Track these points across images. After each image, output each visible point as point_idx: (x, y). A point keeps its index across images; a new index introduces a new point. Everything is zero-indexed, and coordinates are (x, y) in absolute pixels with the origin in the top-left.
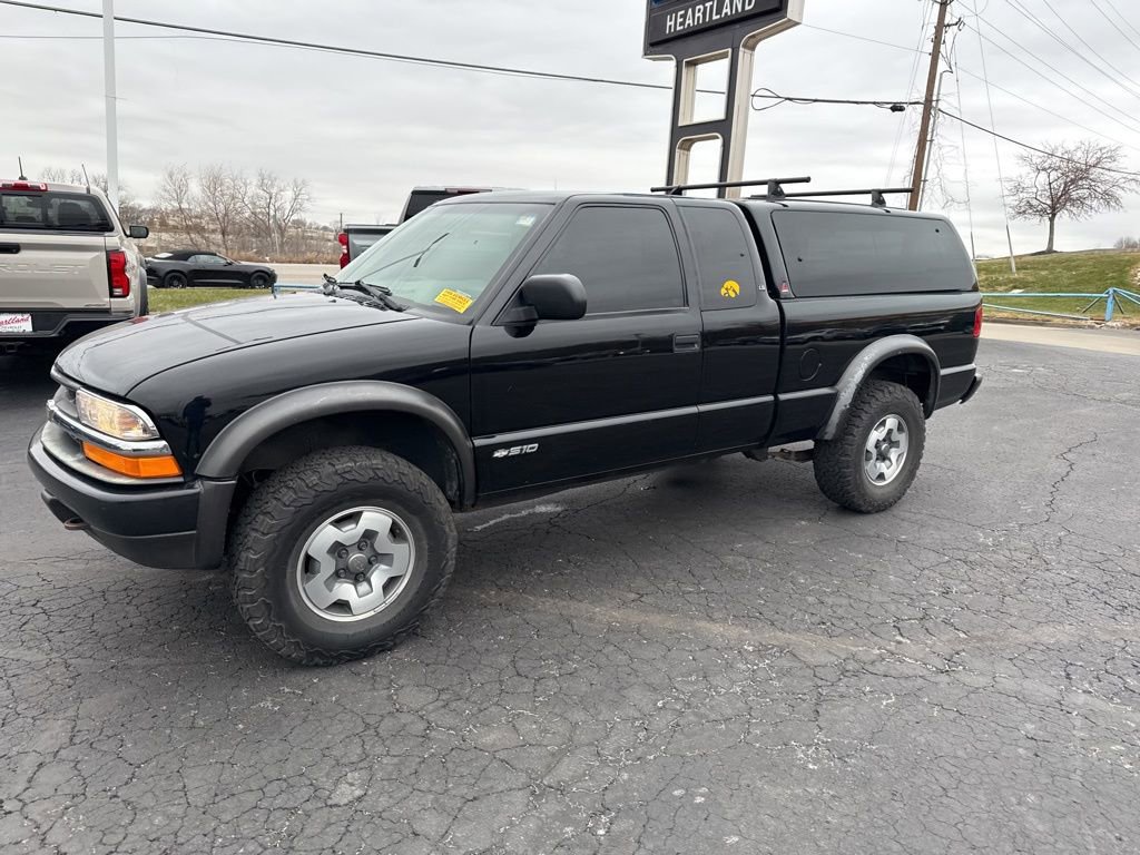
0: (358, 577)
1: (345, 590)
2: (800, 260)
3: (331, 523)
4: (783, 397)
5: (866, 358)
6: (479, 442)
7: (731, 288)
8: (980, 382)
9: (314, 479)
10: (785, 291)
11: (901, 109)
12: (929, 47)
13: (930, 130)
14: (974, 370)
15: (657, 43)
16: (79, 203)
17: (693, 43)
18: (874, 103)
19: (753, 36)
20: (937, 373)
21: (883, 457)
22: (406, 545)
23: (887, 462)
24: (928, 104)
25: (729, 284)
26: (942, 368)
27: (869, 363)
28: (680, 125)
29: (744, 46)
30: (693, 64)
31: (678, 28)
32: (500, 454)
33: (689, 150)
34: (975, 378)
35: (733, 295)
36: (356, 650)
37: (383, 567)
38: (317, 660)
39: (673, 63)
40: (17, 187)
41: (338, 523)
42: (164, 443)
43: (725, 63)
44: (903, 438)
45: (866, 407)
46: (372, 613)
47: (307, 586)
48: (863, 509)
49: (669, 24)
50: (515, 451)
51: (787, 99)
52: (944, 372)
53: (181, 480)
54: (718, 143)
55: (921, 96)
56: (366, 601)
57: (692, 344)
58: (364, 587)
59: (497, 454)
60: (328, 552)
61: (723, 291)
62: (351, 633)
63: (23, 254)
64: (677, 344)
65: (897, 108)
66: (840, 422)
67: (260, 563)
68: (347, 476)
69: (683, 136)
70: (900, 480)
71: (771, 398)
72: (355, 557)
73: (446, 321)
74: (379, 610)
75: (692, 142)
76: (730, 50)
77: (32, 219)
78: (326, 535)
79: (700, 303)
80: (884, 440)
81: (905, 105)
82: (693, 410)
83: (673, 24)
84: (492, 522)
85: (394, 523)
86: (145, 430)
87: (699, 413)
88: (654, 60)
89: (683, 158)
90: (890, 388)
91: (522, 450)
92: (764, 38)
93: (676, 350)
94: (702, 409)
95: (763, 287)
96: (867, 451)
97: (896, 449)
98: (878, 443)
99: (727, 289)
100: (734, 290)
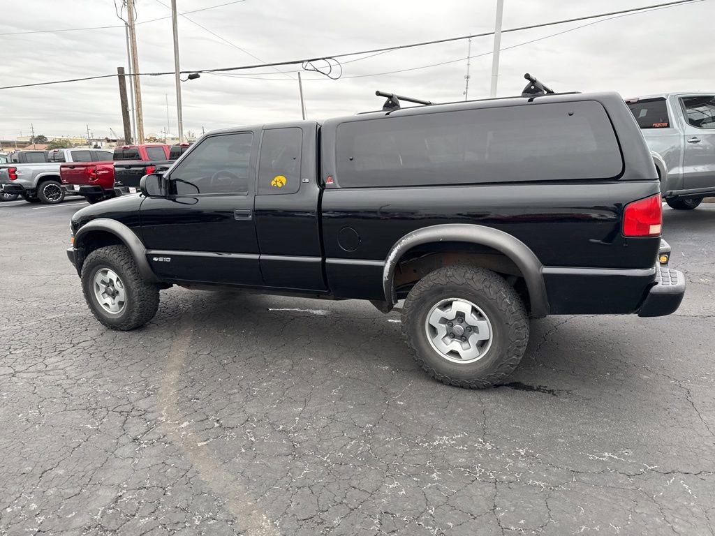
0: (112, 297)
1: (108, 300)
2: (351, 160)
3: (100, 272)
4: (328, 261)
5: (403, 241)
6: (149, 252)
7: (280, 180)
10: (328, 183)
14: (651, 277)
21: (458, 337)
22: (122, 288)
23: (465, 343)
25: (277, 178)
27: (403, 245)
32: (155, 259)
35: (280, 185)
37: (118, 296)
41: (103, 273)
44: (484, 326)
46: (116, 313)
47: (98, 294)
50: (161, 259)
52: (546, 270)
56: (114, 307)
57: (247, 215)
58: (113, 302)
60: (102, 283)
61: (273, 183)
72: (110, 288)
78: (100, 276)
79: (255, 190)
80: (456, 321)
82: (256, 257)
85: (117, 278)
87: (260, 260)
91: (164, 260)
93: (237, 218)
94: (263, 257)
95: (307, 180)
96: (431, 326)
97: (475, 334)
98: (444, 320)
99: (276, 182)
100: (281, 182)
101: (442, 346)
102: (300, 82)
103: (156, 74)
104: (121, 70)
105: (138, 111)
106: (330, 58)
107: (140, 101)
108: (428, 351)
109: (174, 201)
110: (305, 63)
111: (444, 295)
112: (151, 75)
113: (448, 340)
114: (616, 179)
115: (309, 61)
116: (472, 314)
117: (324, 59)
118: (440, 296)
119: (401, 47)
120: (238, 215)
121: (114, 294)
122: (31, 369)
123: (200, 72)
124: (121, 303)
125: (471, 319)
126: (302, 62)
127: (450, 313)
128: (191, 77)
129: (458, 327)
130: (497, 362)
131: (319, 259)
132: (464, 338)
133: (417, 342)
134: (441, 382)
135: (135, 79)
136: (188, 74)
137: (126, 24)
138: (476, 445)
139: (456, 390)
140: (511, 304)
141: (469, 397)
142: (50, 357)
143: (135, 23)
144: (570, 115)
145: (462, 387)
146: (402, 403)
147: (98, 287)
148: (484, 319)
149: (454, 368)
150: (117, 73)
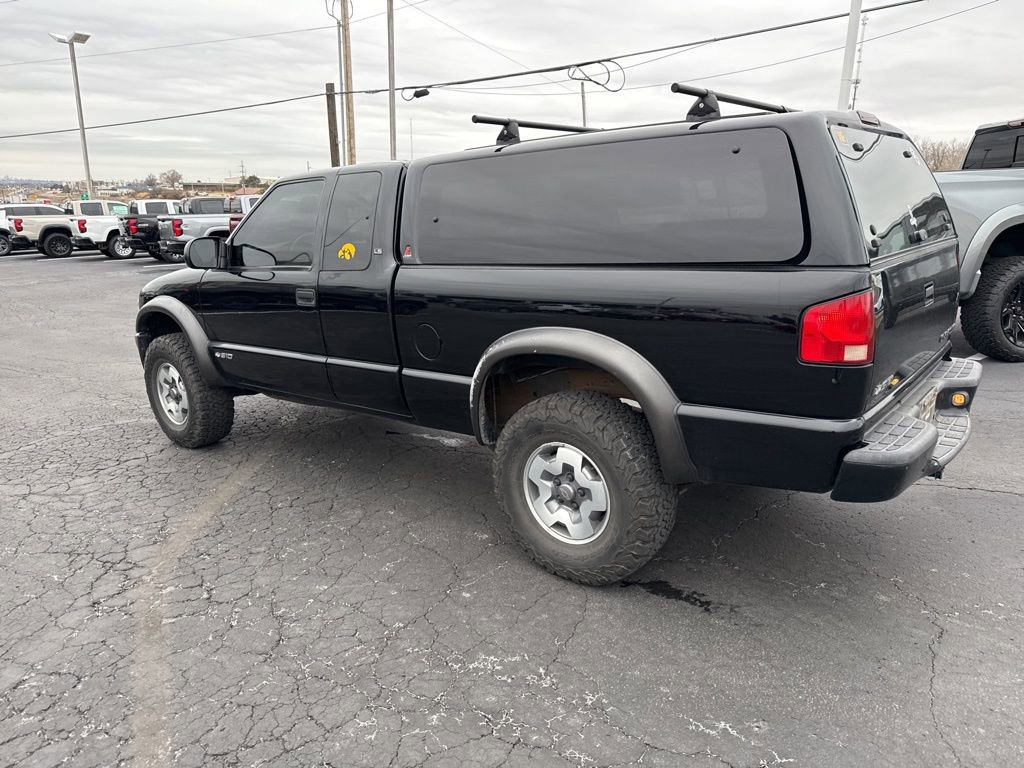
2: (436, 221)
4: (406, 371)
5: (490, 349)
7: (349, 250)
10: (406, 256)
21: (563, 500)
23: (573, 513)
25: (345, 247)
27: (488, 355)
32: (218, 355)
35: (348, 257)
37: (181, 401)
44: (599, 490)
50: (223, 355)
56: (178, 415)
57: (310, 299)
58: (177, 408)
59: (216, 355)
61: (340, 253)
74: (182, 423)
79: (320, 263)
82: (322, 359)
87: (326, 364)
91: (226, 356)
93: (299, 301)
94: (332, 361)
95: (380, 251)
96: (530, 481)
97: (588, 501)
98: (547, 475)
99: (344, 252)
100: (350, 253)
101: (546, 514)
102: (583, 97)
103: (373, 92)
104: (330, 87)
105: (349, 142)
106: (609, 60)
107: (353, 129)
108: (526, 520)
109: (240, 275)
110: (572, 70)
111: (546, 436)
112: (367, 92)
113: (554, 504)
114: (795, 263)
115: (578, 66)
116: (584, 469)
117: (599, 62)
118: (540, 438)
119: (716, 40)
120: (301, 298)
121: (178, 398)
122: (50, 491)
123: (430, 87)
124: (184, 411)
125: (583, 477)
126: (568, 67)
127: (556, 465)
128: (418, 95)
129: (568, 488)
130: (614, 548)
131: (395, 369)
132: (574, 504)
133: (511, 506)
134: (544, 568)
135: (347, 98)
136: (414, 90)
137: (339, 23)
138: (529, 678)
139: (561, 583)
140: (634, 460)
141: (573, 596)
142: (81, 477)
143: (350, 21)
144: (736, 152)
145: (570, 579)
146: (468, 595)
147: (161, 387)
148: (599, 480)
149: (559, 549)
150: (325, 91)
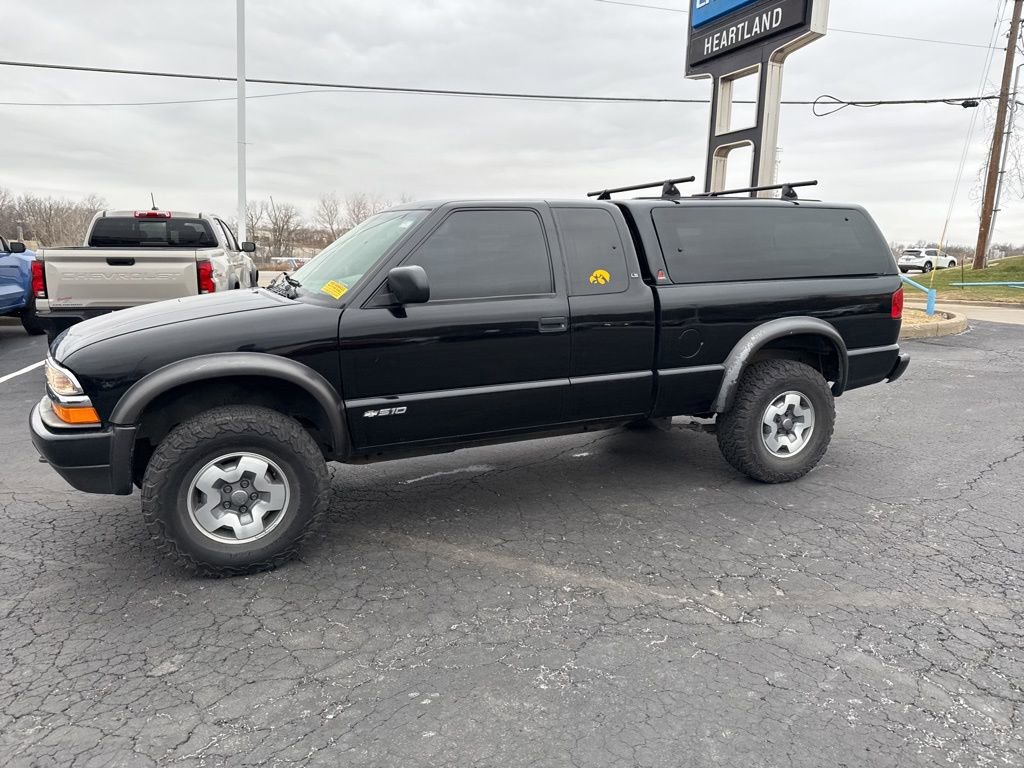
0: (243, 509)
1: (230, 519)
2: (680, 251)
3: (216, 464)
4: (662, 372)
5: (753, 338)
6: (350, 404)
7: (601, 276)
8: (906, 362)
9: (198, 429)
10: (661, 278)
11: (974, 104)
12: (1005, 43)
13: (1006, 123)
14: (897, 351)
15: (697, 64)
16: (194, 225)
17: (728, 61)
18: (944, 101)
19: (781, 51)
20: (843, 355)
21: (786, 431)
22: (282, 486)
23: (792, 436)
24: (1004, 99)
25: (598, 273)
26: (849, 348)
27: (756, 342)
28: (716, 134)
29: (773, 60)
30: (729, 79)
31: (715, 49)
32: (370, 414)
33: (726, 156)
34: (899, 358)
35: (602, 282)
36: (238, 566)
37: (262, 502)
38: (206, 571)
39: (710, 81)
40: (150, 215)
41: (223, 464)
42: (86, 398)
43: (756, 77)
44: (808, 415)
45: (759, 384)
46: (254, 539)
47: (197, 513)
48: (764, 478)
49: (706, 46)
50: (384, 412)
51: (849, 103)
52: (850, 353)
53: (99, 425)
54: (750, 149)
55: (997, 90)
56: (248, 529)
57: (559, 324)
58: (246, 518)
59: (367, 415)
60: (214, 486)
61: (592, 279)
62: (233, 553)
63: (137, 266)
64: (543, 325)
65: (969, 103)
66: (728, 395)
67: (156, 491)
68: (223, 427)
69: (720, 144)
70: (806, 453)
71: (650, 373)
72: (239, 493)
73: (323, 305)
74: (259, 536)
75: (729, 149)
76: (760, 65)
77: (160, 239)
78: (210, 473)
79: (567, 289)
80: (786, 415)
81: (978, 101)
82: (565, 382)
83: (710, 46)
84: (423, 478)
85: (270, 466)
86: (74, 388)
87: (571, 385)
88: (696, 78)
89: (720, 165)
90: (788, 367)
91: (391, 411)
92: (794, 50)
93: (542, 330)
94: (574, 381)
95: (636, 275)
96: (765, 425)
97: (800, 424)
98: (777, 417)
99: (596, 277)
100: (603, 278)
113: (778, 436)
116: (800, 405)
124: (271, 516)
125: (798, 410)
127: (782, 408)
129: (787, 421)
132: (790, 431)
144: (846, 220)
147: (200, 498)
148: (810, 407)
149: (784, 463)
